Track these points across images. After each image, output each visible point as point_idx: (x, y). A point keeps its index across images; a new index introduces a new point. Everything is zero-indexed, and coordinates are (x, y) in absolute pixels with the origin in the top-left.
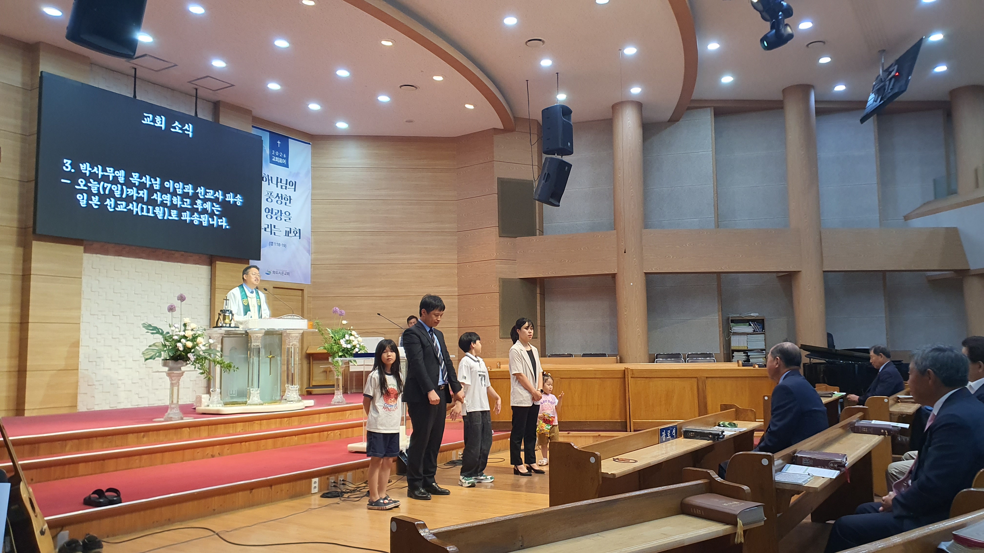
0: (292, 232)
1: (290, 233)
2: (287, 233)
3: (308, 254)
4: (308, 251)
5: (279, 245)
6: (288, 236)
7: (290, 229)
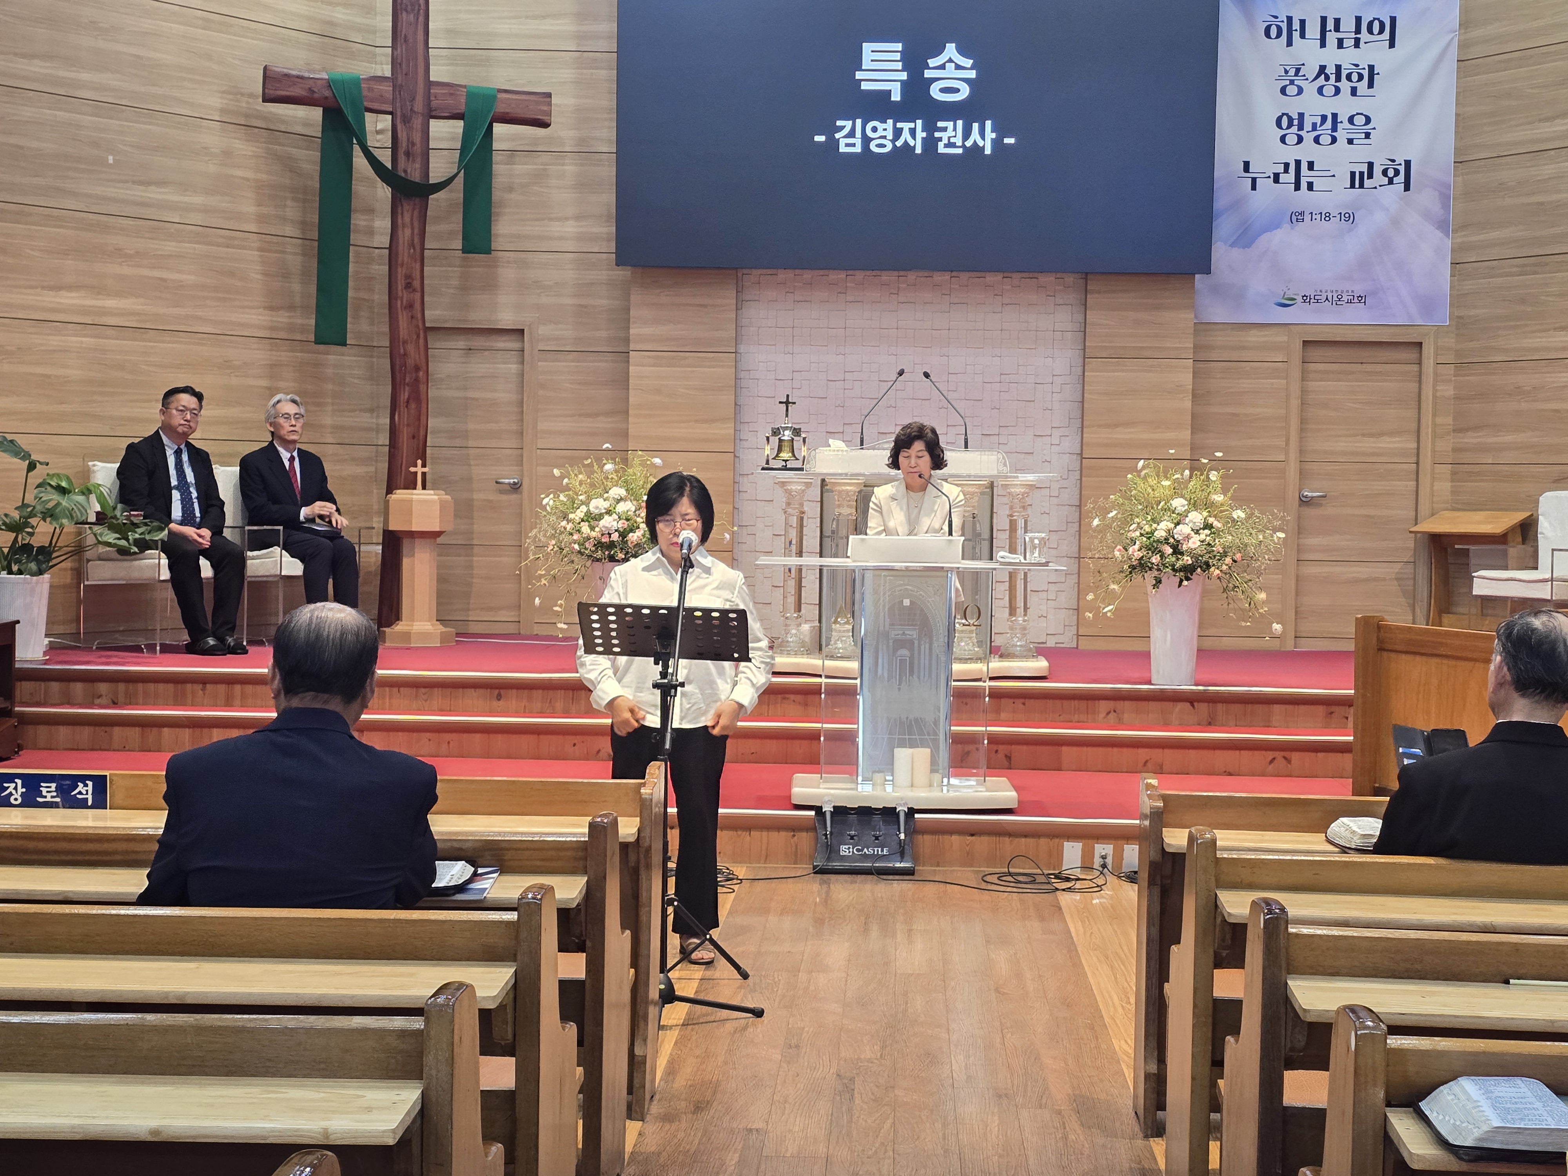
0: (1377, 170)
1: (1370, 176)
2: (1357, 180)
3: (1439, 234)
4: (1443, 226)
5: (1328, 217)
6: (1362, 186)
7: (1371, 165)
